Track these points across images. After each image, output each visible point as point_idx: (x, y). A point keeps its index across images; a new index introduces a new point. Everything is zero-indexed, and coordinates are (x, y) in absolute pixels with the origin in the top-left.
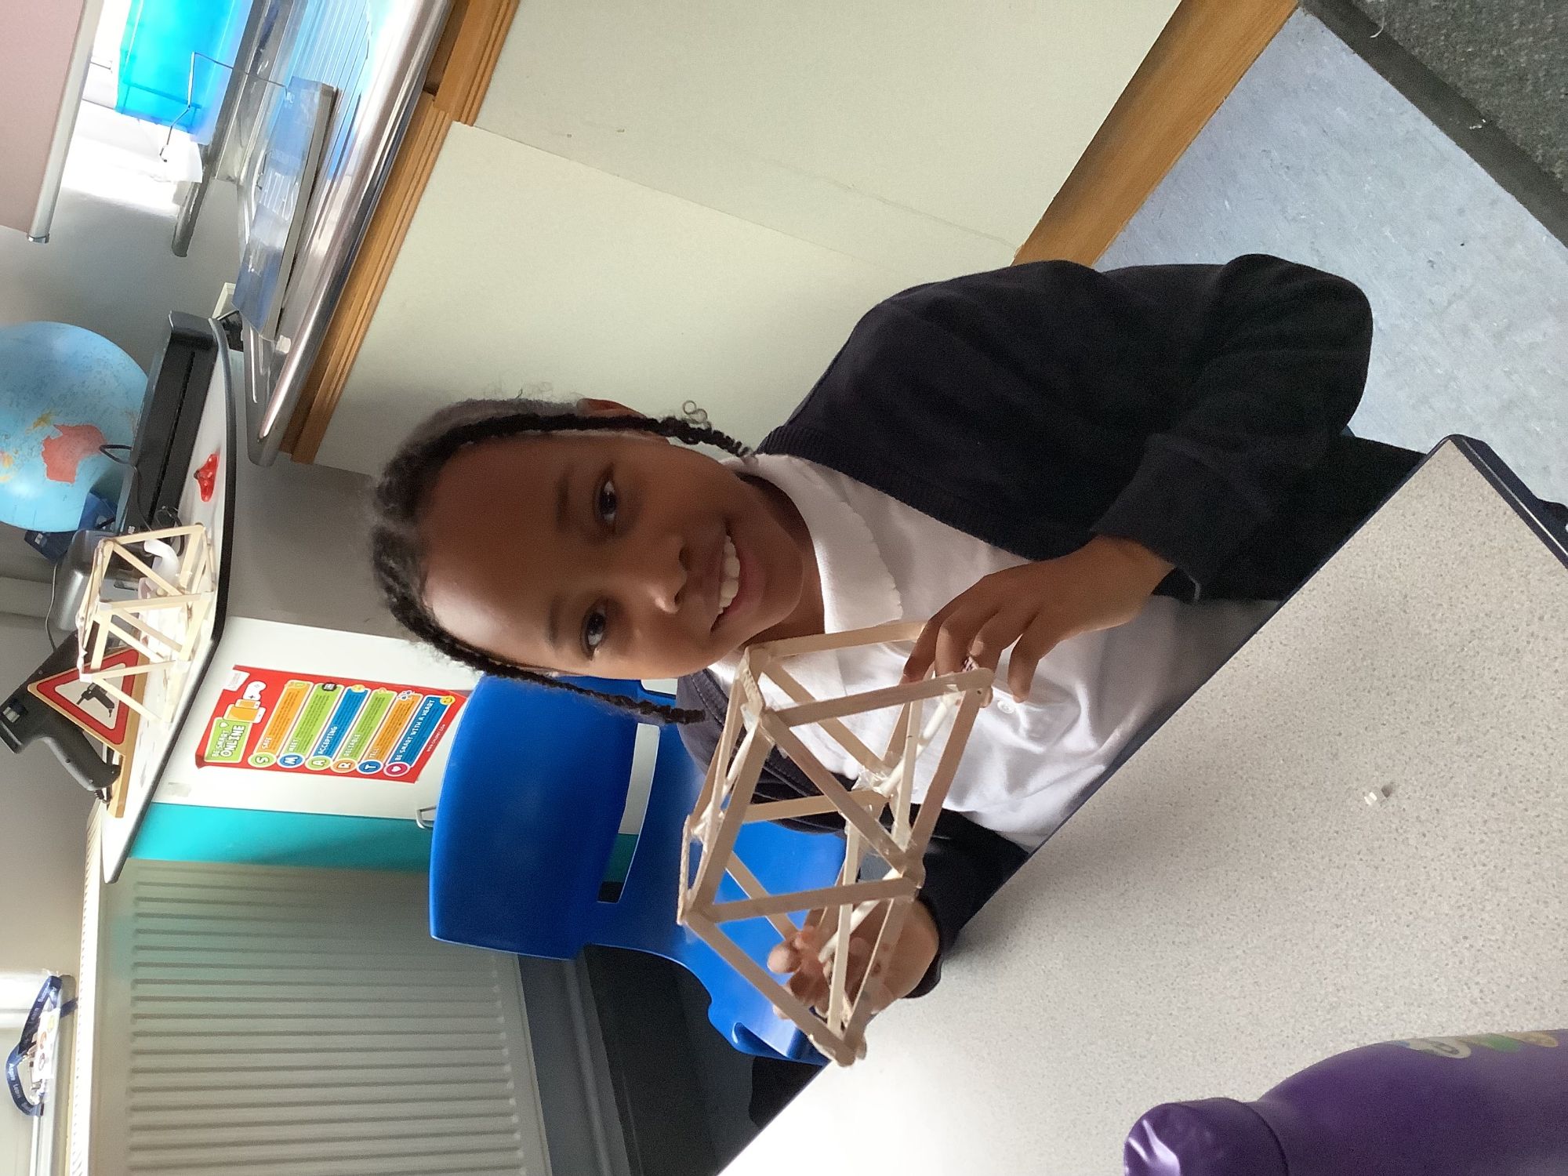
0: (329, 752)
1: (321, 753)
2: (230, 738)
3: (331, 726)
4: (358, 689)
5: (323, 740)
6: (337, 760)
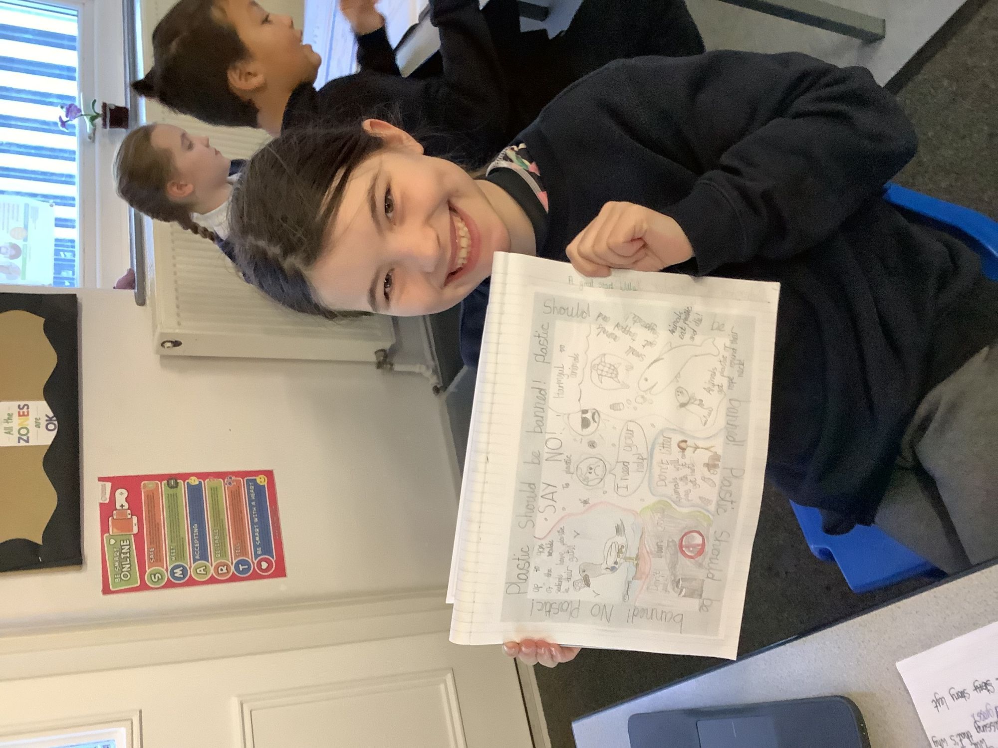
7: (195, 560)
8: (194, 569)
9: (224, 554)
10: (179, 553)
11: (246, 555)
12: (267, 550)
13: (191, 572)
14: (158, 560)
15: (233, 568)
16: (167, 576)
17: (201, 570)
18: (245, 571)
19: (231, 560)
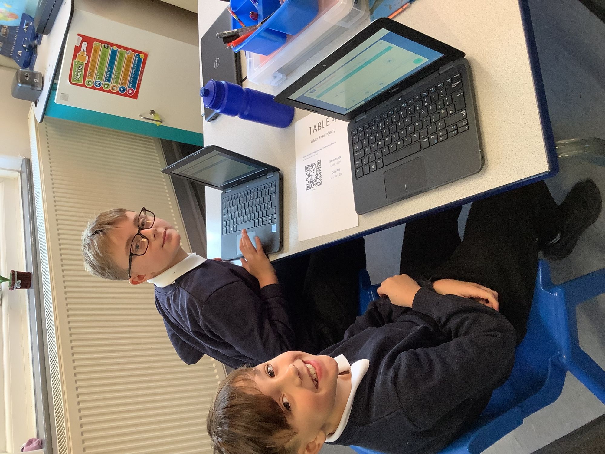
0: (109, 81)
1: (107, 80)
2: (79, 70)
3: (109, 66)
4: (115, 48)
5: (107, 74)
6: (112, 85)
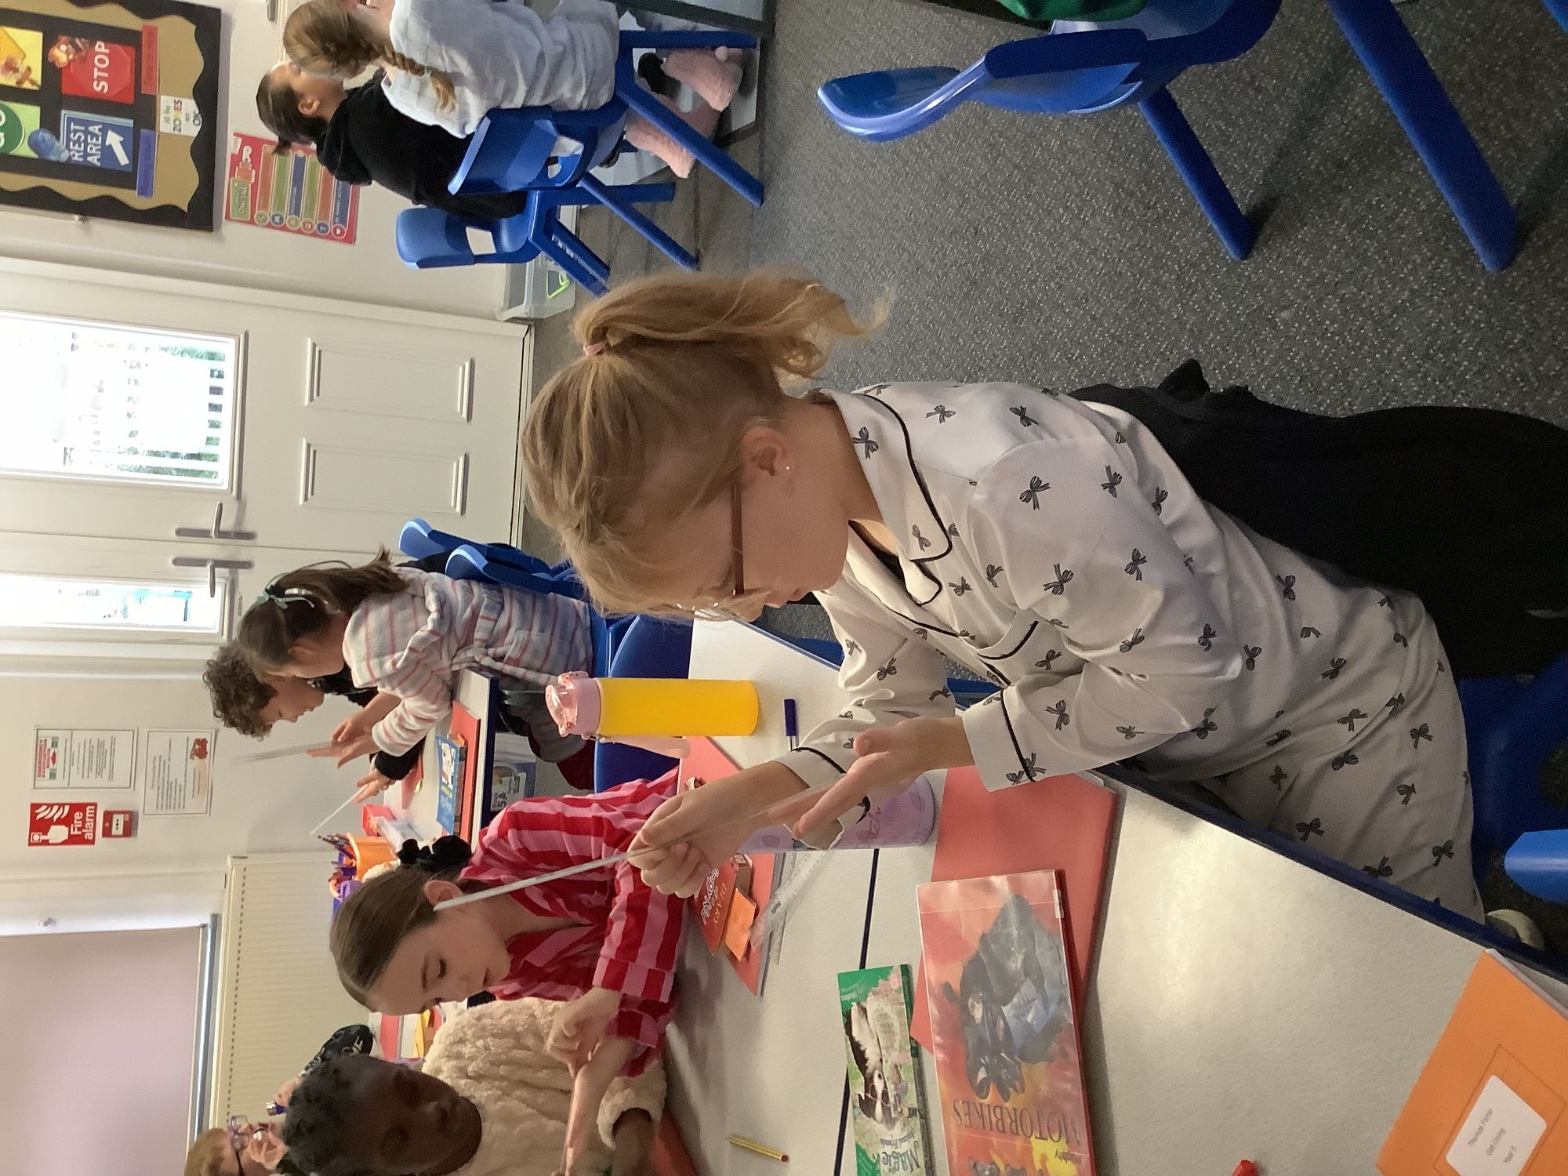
7: (290, 214)
8: (288, 218)
9: (311, 216)
10: (281, 206)
11: (328, 220)
12: (343, 221)
13: (286, 221)
14: (265, 206)
15: (315, 227)
16: (269, 219)
17: (293, 222)
18: (323, 232)
19: (316, 222)
